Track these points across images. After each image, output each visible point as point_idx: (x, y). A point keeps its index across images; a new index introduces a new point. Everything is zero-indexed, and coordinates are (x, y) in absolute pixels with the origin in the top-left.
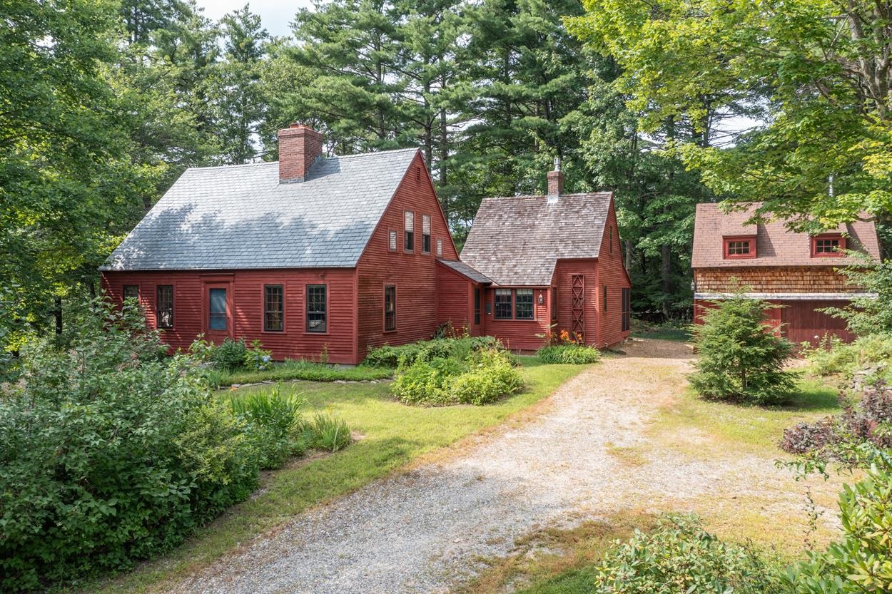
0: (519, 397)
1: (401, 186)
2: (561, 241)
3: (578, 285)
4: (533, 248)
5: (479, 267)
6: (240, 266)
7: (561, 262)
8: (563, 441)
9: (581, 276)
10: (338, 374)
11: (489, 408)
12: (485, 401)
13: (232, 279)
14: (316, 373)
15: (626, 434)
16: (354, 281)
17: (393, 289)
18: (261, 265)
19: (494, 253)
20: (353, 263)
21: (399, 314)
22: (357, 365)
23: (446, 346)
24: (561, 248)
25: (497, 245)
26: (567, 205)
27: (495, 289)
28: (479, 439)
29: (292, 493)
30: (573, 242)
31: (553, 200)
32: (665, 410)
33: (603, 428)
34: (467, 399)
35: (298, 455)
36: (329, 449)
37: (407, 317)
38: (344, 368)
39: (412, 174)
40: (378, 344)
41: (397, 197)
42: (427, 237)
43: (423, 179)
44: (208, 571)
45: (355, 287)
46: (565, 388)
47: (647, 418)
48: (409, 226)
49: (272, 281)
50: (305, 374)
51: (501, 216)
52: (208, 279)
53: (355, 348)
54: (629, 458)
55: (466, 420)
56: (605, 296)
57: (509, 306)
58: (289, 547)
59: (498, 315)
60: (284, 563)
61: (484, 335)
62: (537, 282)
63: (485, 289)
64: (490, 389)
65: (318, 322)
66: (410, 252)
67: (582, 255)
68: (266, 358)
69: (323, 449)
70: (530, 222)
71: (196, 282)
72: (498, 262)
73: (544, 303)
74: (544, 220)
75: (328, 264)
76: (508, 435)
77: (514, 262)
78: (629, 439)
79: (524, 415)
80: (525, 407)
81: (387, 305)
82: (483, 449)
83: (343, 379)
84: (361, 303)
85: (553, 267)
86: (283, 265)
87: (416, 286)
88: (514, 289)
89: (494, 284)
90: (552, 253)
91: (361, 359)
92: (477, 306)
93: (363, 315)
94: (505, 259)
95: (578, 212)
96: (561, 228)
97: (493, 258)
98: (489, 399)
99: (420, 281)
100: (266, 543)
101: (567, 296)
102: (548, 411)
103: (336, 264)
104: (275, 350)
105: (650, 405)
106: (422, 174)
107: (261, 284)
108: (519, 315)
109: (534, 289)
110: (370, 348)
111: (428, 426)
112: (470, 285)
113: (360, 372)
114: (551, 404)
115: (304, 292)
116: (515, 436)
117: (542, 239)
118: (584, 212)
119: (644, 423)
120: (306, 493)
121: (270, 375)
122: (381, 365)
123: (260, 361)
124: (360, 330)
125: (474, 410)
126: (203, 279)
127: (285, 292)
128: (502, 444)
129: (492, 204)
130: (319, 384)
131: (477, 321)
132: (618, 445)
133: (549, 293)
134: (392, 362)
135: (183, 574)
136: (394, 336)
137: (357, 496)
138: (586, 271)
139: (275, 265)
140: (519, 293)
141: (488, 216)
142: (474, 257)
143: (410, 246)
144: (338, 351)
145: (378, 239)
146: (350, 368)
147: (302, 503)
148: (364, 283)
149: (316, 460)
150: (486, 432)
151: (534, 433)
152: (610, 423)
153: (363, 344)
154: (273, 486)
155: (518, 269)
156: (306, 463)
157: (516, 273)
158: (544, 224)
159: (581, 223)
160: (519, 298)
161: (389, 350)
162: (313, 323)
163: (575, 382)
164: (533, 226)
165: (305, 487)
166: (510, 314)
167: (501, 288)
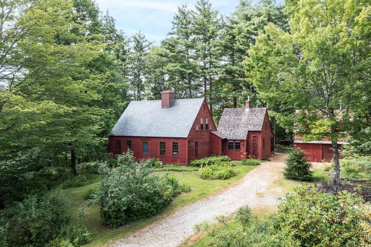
0: (234, 177)
1: (199, 111)
2: (250, 124)
3: (255, 139)
4: (241, 127)
5: (223, 132)
6: (152, 136)
7: (249, 132)
8: (245, 191)
9: (256, 136)
10: (183, 169)
11: (226, 181)
12: (225, 179)
13: (150, 139)
14: (176, 169)
15: (262, 189)
16: (187, 141)
17: (197, 142)
18: (159, 136)
19: (228, 128)
20: (186, 137)
21: (199, 150)
22: (188, 166)
23: (213, 160)
24: (249, 127)
25: (229, 125)
26: (252, 111)
27: (228, 140)
28: (223, 190)
29: (180, 202)
30: (253, 125)
31: (247, 110)
32: (275, 182)
33: (256, 187)
34: (220, 178)
35: (180, 193)
36: (186, 192)
37: (201, 150)
38: (183, 167)
39: (203, 107)
40: (193, 160)
41: (198, 114)
42: (207, 125)
43: (206, 107)
44: (168, 218)
45: (187, 143)
46: (248, 174)
47: (269, 184)
48: (202, 122)
49: (162, 141)
50: (174, 169)
51: (230, 115)
52: (142, 139)
53: (187, 161)
54: (260, 195)
55: (220, 184)
56: (264, 142)
57: (233, 146)
58: (183, 213)
59: (229, 148)
60: (183, 217)
61: (225, 155)
62: (242, 138)
63: (225, 141)
64: (226, 175)
65: (176, 153)
66: (202, 130)
67: (256, 130)
68: (161, 164)
69: (185, 192)
70: (240, 117)
71: (139, 140)
72: (229, 131)
73: (244, 145)
74: (244, 117)
75: (179, 136)
76: (231, 189)
77: (234, 131)
78: (262, 190)
79: (236, 183)
80: (236, 180)
81: (196, 147)
82: (224, 192)
83: (184, 171)
84: (188, 148)
85: (247, 134)
86: (165, 136)
87: (203, 140)
88: (234, 140)
89: (228, 139)
90: (247, 129)
91: (189, 164)
92: (223, 145)
93: (189, 151)
94: (231, 130)
95: (255, 114)
96: (249, 120)
97: (228, 130)
98: (226, 178)
99: (205, 139)
100: (178, 213)
101: (251, 142)
102: (242, 182)
103: (181, 136)
104: (163, 161)
105: (271, 180)
106: (206, 105)
107: (159, 141)
108: (236, 148)
109: (240, 141)
110: (191, 161)
111: (210, 186)
112: (220, 140)
113: (189, 168)
114: (243, 179)
115: (172, 144)
116: (233, 189)
117: (244, 124)
118: (257, 114)
119: (268, 186)
120: (184, 203)
121: (163, 169)
122: (195, 166)
123: (160, 164)
124: (188, 155)
125: (221, 181)
126: (141, 139)
127: (166, 144)
128: (229, 191)
129: (227, 110)
130: (177, 172)
131: (223, 150)
132: (259, 192)
133: (245, 142)
134: (198, 165)
135: (163, 218)
136: (198, 157)
137: (195, 203)
138: (257, 135)
139: (163, 136)
140: (236, 142)
141: (226, 115)
142: (222, 129)
143: (202, 128)
144: (182, 162)
145: (193, 129)
146: (186, 167)
147: (183, 204)
148: (189, 142)
149: (184, 195)
150: (225, 188)
151: (238, 188)
152: (258, 186)
153: (189, 160)
154: (175, 201)
155: (236, 134)
156: (182, 195)
157: (235, 135)
158: (244, 118)
159: (256, 118)
160: (236, 143)
161: (196, 162)
162: (174, 153)
163: (251, 172)
164: (240, 119)
165: (183, 201)
166: (233, 148)
167: (230, 140)
